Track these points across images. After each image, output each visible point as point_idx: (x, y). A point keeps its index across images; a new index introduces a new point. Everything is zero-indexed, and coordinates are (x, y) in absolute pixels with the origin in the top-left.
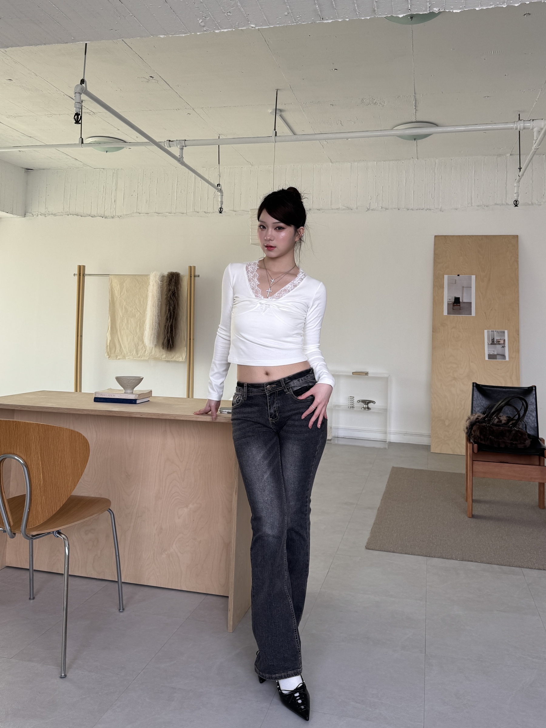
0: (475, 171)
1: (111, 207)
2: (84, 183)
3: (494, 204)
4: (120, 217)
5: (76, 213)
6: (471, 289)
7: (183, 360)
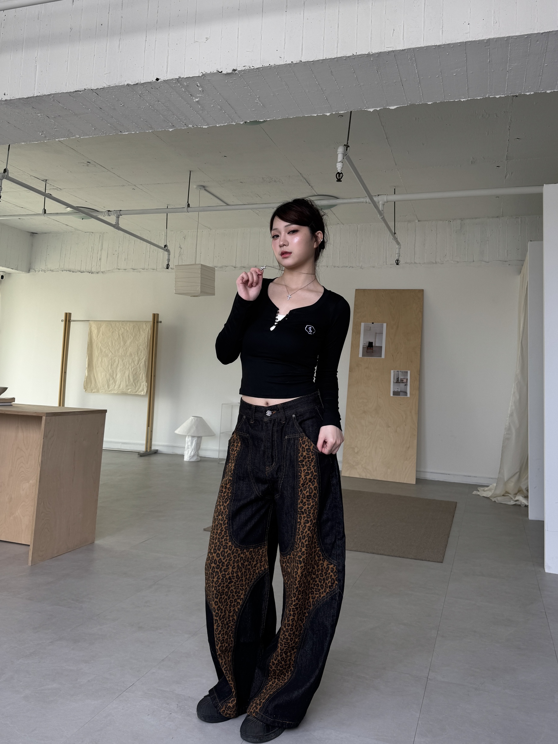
1: (97, 264)
2: (77, 244)
3: (404, 263)
4: (103, 272)
5: (69, 270)
6: (382, 335)
7: (144, 394)
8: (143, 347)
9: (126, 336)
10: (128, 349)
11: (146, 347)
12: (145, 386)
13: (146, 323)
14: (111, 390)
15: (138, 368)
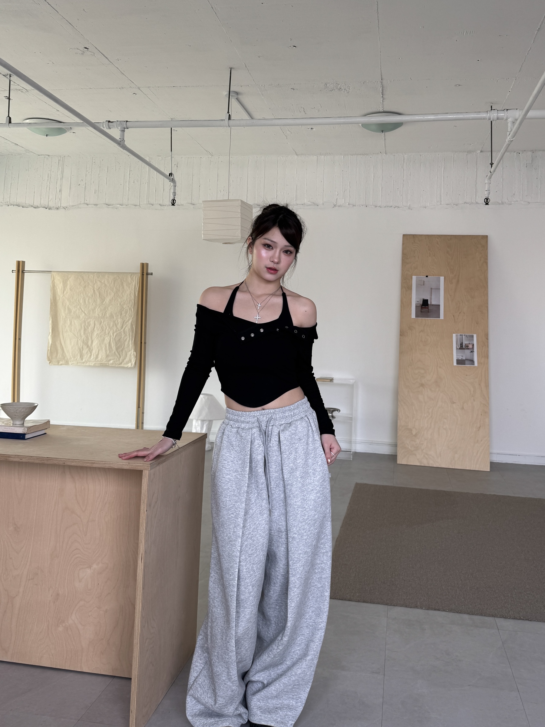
0: (444, 168)
1: (56, 197)
2: (26, 170)
3: (463, 203)
4: (65, 208)
5: (17, 204)
6: (440, 291)
7: (132, 366)
8: (128, 306)
9: (104, 292)
10: (108, 309)
11: (133, 306)
12: (133, 356)
13: (131, 275)
14: (86, 362)
15: (123, 333)
